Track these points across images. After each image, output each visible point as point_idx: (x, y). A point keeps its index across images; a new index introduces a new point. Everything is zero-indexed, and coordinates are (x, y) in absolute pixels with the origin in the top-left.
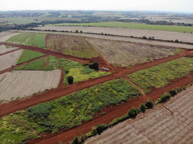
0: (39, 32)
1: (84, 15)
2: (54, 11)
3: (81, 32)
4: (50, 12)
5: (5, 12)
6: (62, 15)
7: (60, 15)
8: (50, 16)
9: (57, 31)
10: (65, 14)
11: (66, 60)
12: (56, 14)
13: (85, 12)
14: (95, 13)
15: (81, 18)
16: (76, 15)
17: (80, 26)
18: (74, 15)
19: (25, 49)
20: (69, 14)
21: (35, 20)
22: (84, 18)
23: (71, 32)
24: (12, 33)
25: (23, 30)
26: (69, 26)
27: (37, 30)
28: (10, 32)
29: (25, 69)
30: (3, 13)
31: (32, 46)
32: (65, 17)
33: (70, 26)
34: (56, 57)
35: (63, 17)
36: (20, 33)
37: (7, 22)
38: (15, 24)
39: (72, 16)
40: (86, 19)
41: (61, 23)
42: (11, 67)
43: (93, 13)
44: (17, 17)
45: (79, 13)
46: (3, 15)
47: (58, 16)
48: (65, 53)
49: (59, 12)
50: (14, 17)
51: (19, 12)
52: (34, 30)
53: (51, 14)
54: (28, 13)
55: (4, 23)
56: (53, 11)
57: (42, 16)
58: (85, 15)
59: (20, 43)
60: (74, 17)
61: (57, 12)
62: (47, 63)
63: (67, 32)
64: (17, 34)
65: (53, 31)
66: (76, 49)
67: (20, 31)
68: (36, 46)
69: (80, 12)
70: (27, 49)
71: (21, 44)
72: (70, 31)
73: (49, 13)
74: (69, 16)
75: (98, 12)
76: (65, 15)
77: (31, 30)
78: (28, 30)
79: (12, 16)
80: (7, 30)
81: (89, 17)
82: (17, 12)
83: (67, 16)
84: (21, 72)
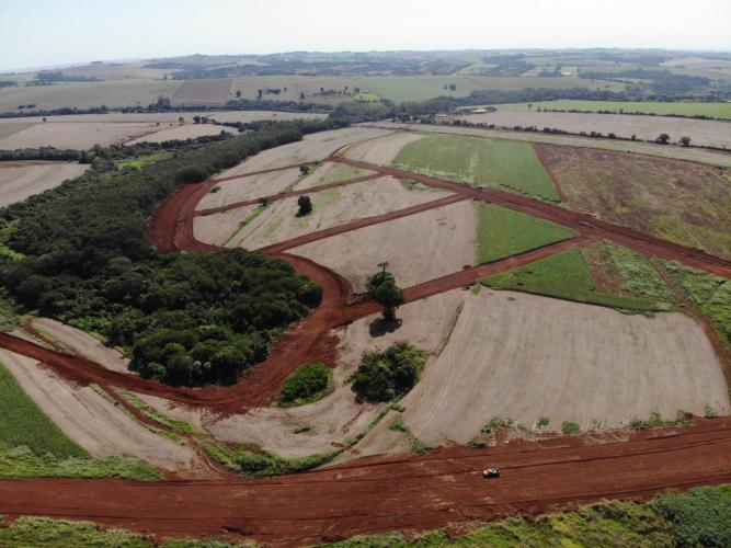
0: (490, 133)
1: (625, 67)
2: (502, 54)
3: (685, 143)
4: (489, 56)
5: (334, 56)
6: (539, 70)
7: (532, 67)
8: (495, 72)
9: (565, 133)
10: (548, 65)
11: (695, 271)
12: (512, 63)
13: (629, 56)
14: (670, 59)
15: (624, 80)
16: (595, 70)
17: (653, 115)
18: (589, 69)
19: (483, 202)
20: (565, 65)
21: (446, 88)
22: (636, 81)
23: (633, 139)
24: (391, 132)
25: (423, 122)
26: (600, 112)
27: (480, 126)
28: (383, 128)
29: (522, 288)
30: (331, 60)
31: (502, 192)
32: (550, 75)
33: (607, 112)
34: (636, 253)
35: (544, 74)
36: (422, 136)
37: (358, 90)
38: (386, 102)
39: (578, 70)
40: (645, 86)
41: (551, 100)
42: (460, 269)
43: (662, 59)
44: (378, 74)
45: (600, 59)
46: (333, 68)
47: (522, 72)
48: (667, 237)
49: (520, 56)
50: (370, 73)
51: (378, 58)
52: (466, 125)
53: (496, 66)
54: (409, 60)
55: (349, 94)
56: (498, 52)
57: (465, 71)
58: (635, 69)
59: (449, 174)
60: (594, 76)
61: (515, 57)
62: (609, 272)
63: (612, 137)
64: (413, 138)
65: (547, 131)
66: (707, 222)
67: (414, 127)
68: (520, 194)
69: (604, 55)
70: (488, 202)
71: (458, 181)
72: (630, 137)
73: (487, 60)
74: (566, 72)
75: (685, 55)
76: (551, 70)
77: (457, 124)
78: (446, 124)
79: (363, 70)
80: (367, 121)
81: (653, 75)
82: (373, 58)
83: (557, 74)
84: (512, 299)
